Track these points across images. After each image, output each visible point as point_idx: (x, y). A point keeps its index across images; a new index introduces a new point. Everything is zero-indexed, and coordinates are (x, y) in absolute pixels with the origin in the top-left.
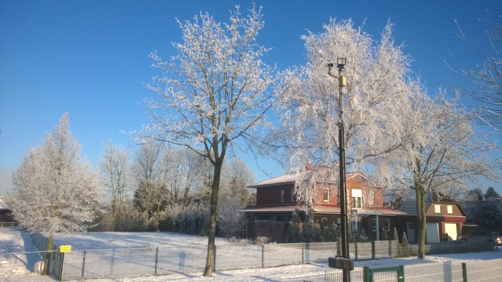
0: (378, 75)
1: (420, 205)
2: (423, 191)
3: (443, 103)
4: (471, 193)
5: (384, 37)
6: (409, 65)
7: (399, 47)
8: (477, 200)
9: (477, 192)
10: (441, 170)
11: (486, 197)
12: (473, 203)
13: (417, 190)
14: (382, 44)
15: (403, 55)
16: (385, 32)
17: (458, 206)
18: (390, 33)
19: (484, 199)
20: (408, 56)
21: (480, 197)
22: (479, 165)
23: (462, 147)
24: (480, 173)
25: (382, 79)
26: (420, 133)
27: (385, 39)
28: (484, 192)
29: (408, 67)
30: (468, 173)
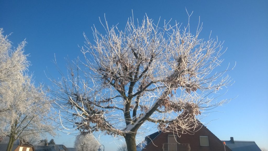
0: (8, 66)
1: (9, 147)
2: (14, 139)
3: (41, 92)
4: (42, 141)
5: (19, 47)
6: (28, 67)
7: (26, 56)
8: (44, 145)
9: (45, 141)
10: (28, 127)
11: (49, 144)
12: (41, 147)
13: (10, 138)
14: (17, 50)
15: (26, 60)
16: (21, 44)
17: (33, 148)
18: (23, 46)
19: (47, 145)
20: (29, 62)
21: (46, 144)
22: (48, 127)
23: (43, 116)
24: (48, 131)
25: (10, 69)
26: (22, 105)
27: (19, 48)
28: (49, 141)
29: (27, 67)
30: (41, 131)
